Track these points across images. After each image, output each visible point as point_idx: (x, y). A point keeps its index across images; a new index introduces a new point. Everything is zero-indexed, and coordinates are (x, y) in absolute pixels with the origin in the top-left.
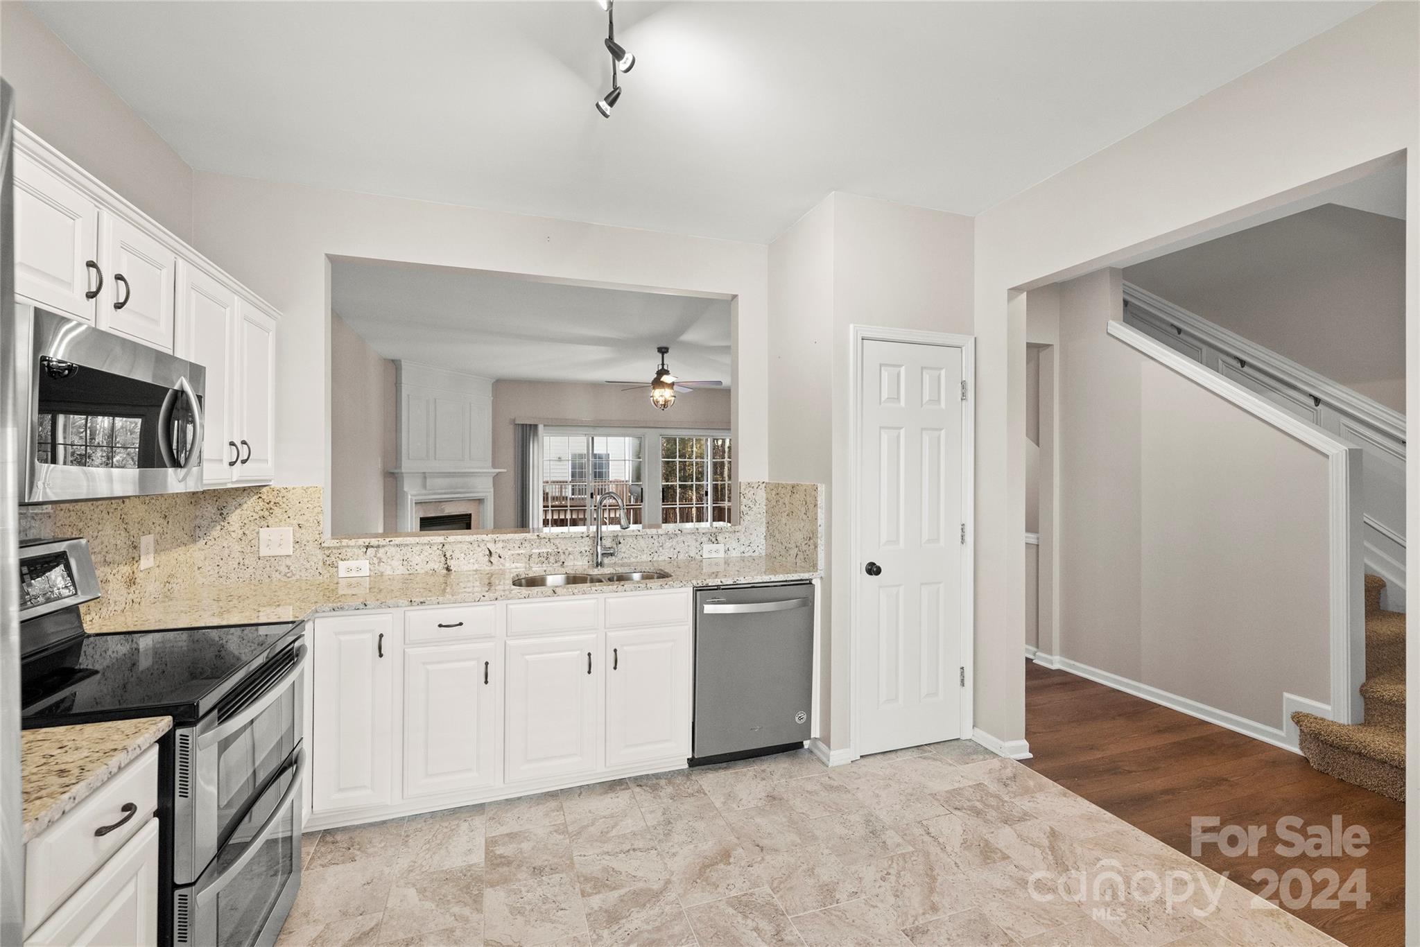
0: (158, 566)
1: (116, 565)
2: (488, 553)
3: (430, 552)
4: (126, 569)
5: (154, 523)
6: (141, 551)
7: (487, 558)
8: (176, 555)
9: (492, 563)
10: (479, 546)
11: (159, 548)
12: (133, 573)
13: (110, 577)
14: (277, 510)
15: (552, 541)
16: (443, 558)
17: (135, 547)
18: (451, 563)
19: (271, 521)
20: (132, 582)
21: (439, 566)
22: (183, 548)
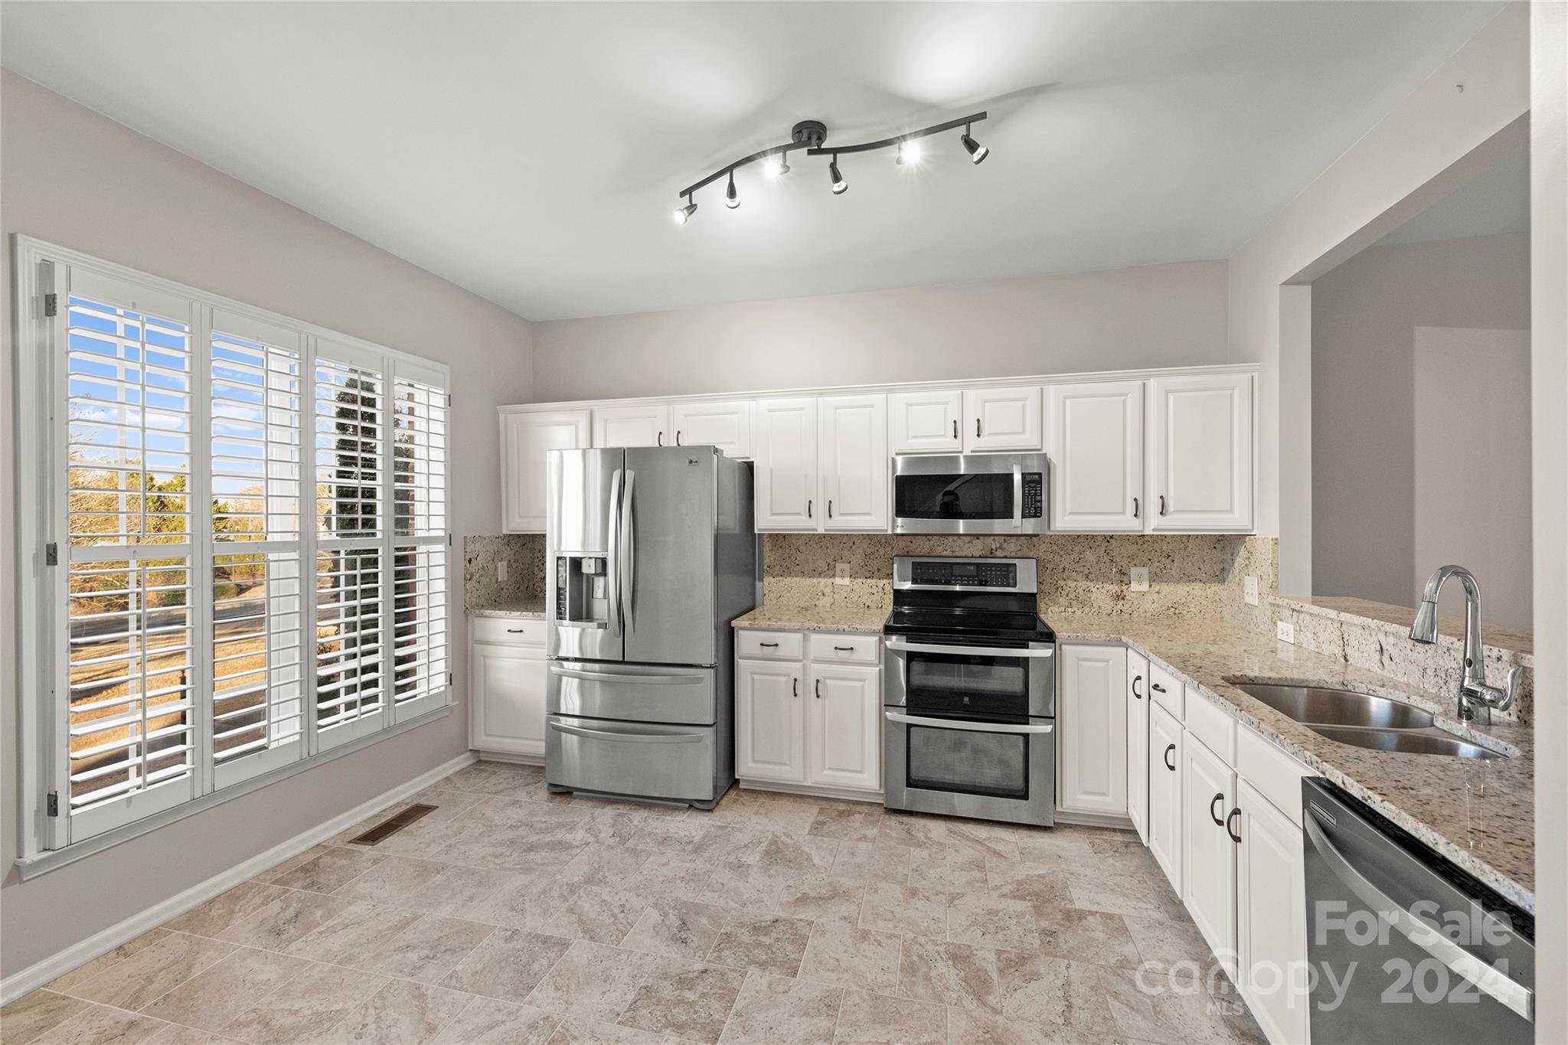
0: (1158, 592)
1: (1100, 583)
2: (1379, 648)
3: (1332, 629)
4: (1114, 588)
5: (1150, 560)
6: (1132, 576)
7: (1377, 656)
8: (1187, 589)
9: (1383, 665)
10: (1370, 634)
11: (1154, 578)
12: (1122, 591)
13: (1094, 590)
14: (1252, 560)
15: (1451, 651)
16: (1341, 642)
17: (1124, 574)
18: (1349, 651)
19: (1250, 569)
20: (1119, 597)
21: (1338, 651)
22: (1201, 584)
